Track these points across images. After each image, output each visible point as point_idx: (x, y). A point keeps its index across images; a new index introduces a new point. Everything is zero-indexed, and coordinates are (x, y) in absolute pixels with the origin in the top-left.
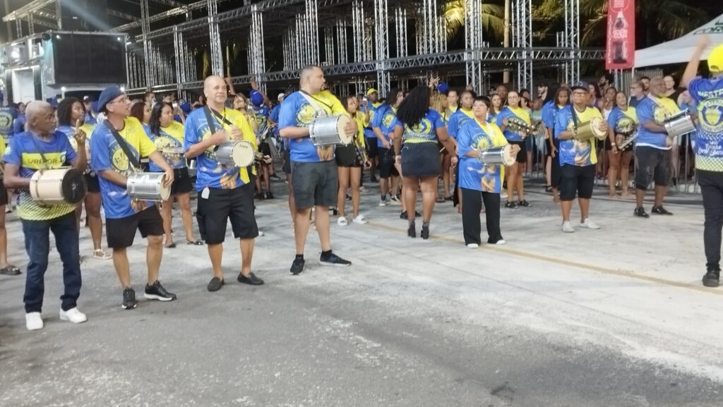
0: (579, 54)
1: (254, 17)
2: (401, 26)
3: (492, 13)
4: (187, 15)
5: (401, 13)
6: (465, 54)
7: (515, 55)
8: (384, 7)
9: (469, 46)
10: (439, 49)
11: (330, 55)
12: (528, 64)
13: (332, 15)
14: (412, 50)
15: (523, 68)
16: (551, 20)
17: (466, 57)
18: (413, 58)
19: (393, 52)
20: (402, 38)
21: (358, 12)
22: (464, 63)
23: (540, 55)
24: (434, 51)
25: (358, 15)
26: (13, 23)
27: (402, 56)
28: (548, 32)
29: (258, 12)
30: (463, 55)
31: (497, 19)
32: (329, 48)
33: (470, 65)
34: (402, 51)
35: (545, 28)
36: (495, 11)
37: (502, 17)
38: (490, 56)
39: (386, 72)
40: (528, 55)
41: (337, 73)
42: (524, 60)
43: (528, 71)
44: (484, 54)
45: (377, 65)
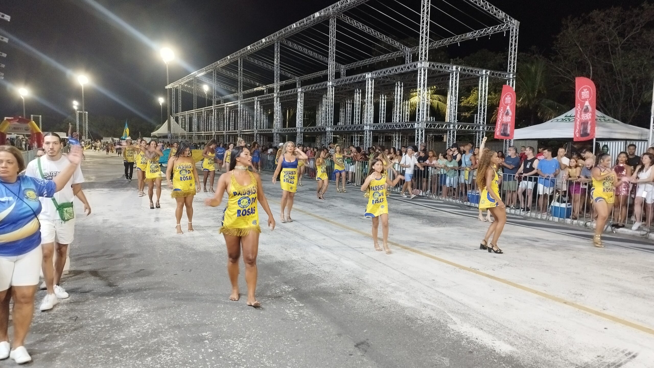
0: (486, 128)
1: (299, 94)
2: (383, 105)
3: (440, 100)
4: (265, 91)
5: (383, 98)
6: (416, 124)
7: (446, 126)
8: (371, 94)
9: (418, 120)
10: (402, 121)
11: (342, 119)
12: (453, 132)
13: (344, 96)
14: (389, 118)
15: (450, 135)
16: (474, 107)
17: (416, 126)
18: (389, 124)
19: (376, 119)
20: (383, 112)
21: (358, 95)
22: (415, 129)
23: (461, 127)
24: (400, 121)
25: (357, 97)
26: (170, 90)
27: (382, 122)
28: (472, 113)
29: (302, 92)
30: (414, 124)
31: (442, 104)
32: (342, 114)
33: (418, 130)
34: (382, 120)
35: (470, 111)
36: (441, 99)
37: (445, 102)
38: (431, 126)
39: (370, 131)
40: (454, 127)
41: (346, 130)
42: (451, 130)
43: (454, 136)
44: (427, 125)
45: (365, 126)
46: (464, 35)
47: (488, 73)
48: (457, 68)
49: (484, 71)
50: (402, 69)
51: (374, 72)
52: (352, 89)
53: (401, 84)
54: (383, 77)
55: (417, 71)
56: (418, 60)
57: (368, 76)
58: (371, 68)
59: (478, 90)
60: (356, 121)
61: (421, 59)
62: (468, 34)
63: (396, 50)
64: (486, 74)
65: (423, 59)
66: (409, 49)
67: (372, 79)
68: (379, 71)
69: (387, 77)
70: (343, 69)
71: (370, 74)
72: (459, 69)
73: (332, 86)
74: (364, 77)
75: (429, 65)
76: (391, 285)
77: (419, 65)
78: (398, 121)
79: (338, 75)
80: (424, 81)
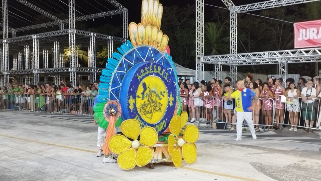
2: (46, 56)
3: (84, 54)
5: (45, 51)
6: (70, 69)
7: (89, 70)
8: (37, 49)
9: (71, 66)
10: (60, 67)
11: (15, 66)
12: (94, 74)
13: (16, 50)
14: (50, 65)
15: (92, 75)
16: (105, 58)
17: (70, 70)
18: (51, 69)
19: (41, 66)
20: (46, 61)
21: (27, 50)
22: (69, 72)
23: (99, 71)
25: (27, 51)
27: (46, 68)
30: (69, 69)
31: (86, 56)
32: (15, 62)
33: (71, 73)
34: (46, 66)
35: (103, 61)
38: (80, 70)
39: (38, 74)
40: (94, 70)
41: (20, 73)
42: (92, 72)
43: (94, 76)
44: (77, 69)
45: (34, 71)
46: (96, 14)
47: (113, 38)
48: (94, 34)
49: (110, 37)
50: (58, 33)
51: (38, 34)
52: (22, 45)
53: (58, 43)
54: (45, 38)
55: (68, 35)
56: (68, 28)
57: (34, 37)
58: (36, 32)
59: (107, 48)
60: (27, 67)
61: (71, 27)
62: (99, 14)
63: (53, 20)
64: (111, 39)
65: (72, 28)
66: (62, 20)
67: (37, 39)
68: (42, 34)
69: (47, 38)
70: (14, 31)
71: (35, 36)
72: (95, 35)
73: (7, 43)
74: (31, 37)
75: (76, 32)
76: (64, 172)
77: (69, 31)
78: (57, 67)
79: (10, 35)
80: (73, 41)
